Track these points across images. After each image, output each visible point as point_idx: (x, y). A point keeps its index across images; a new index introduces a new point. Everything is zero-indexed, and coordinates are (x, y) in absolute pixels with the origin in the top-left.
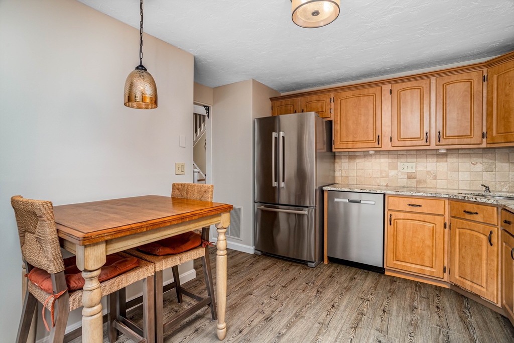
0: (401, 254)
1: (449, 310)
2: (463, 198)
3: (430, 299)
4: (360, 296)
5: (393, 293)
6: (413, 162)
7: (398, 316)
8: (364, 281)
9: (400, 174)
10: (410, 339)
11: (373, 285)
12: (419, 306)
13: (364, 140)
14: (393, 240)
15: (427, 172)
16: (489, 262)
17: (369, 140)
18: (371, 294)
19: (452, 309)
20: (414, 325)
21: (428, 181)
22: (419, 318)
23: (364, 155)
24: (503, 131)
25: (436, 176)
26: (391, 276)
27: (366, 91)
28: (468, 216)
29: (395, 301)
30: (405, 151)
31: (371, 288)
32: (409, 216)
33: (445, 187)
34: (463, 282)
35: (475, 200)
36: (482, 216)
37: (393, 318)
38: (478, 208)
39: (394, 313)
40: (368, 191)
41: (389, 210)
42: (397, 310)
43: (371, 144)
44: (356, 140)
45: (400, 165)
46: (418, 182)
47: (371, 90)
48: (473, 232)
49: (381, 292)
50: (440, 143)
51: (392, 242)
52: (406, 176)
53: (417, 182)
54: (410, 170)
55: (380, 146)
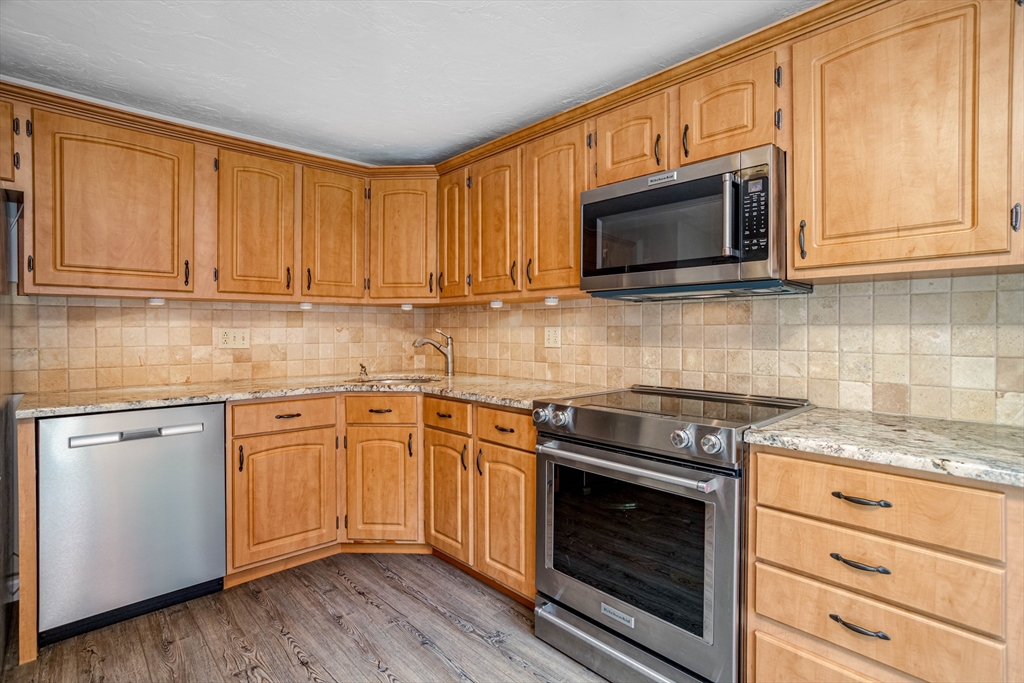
0: (266, 527)
1: (375, 587)
2: (369, 389)
3: (338, 586)
4: (227, 672)
5: (280, 617)
6: (245, 327)
7: (333, 654)
8: (199, 634)
9: (217, 353)
10: (389, 676)
11: (228, 627)
12: (339, 609)
13: (146, 268)
14: (246, 503)
15: (272, 346)
16: (408, 483)
17: (162, 269)
18: (245, 649)
19: (374, 582)
20: (367, 648)
21: (273, 364)
22: (360, 630)
23: (122, 308)
24: (391, 281)
25: (285, 354)
26: (240, 586)
27: (152, 141)
28: (376, 418)
29: (301, 630)
30: (230, 304)
31: (229, 637)
32: (279, 440)
33: (301, 374)
34: (371, 531)
35: (387, 389)
36: (397, 413)
37: (331, 664)
38: (392, 401)
39: (323, 653)
40: (185, 401)
41: (236, 437)
42: (320, 644)
43: (164, 280)
44: (120, 266)
45: (217, 332)
46: (256, 368)
47: (168, 146)
48: (383, 442)
49: (257, 630)
50: (309, 292)
51: (245, 507)
52: (231, 357)
53: (253, 367)
54: (239, 345)
55: (189, 288)
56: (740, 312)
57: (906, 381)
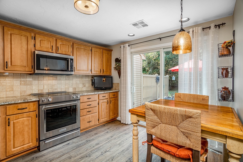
56: (55, 78)
57: (76, 87)
